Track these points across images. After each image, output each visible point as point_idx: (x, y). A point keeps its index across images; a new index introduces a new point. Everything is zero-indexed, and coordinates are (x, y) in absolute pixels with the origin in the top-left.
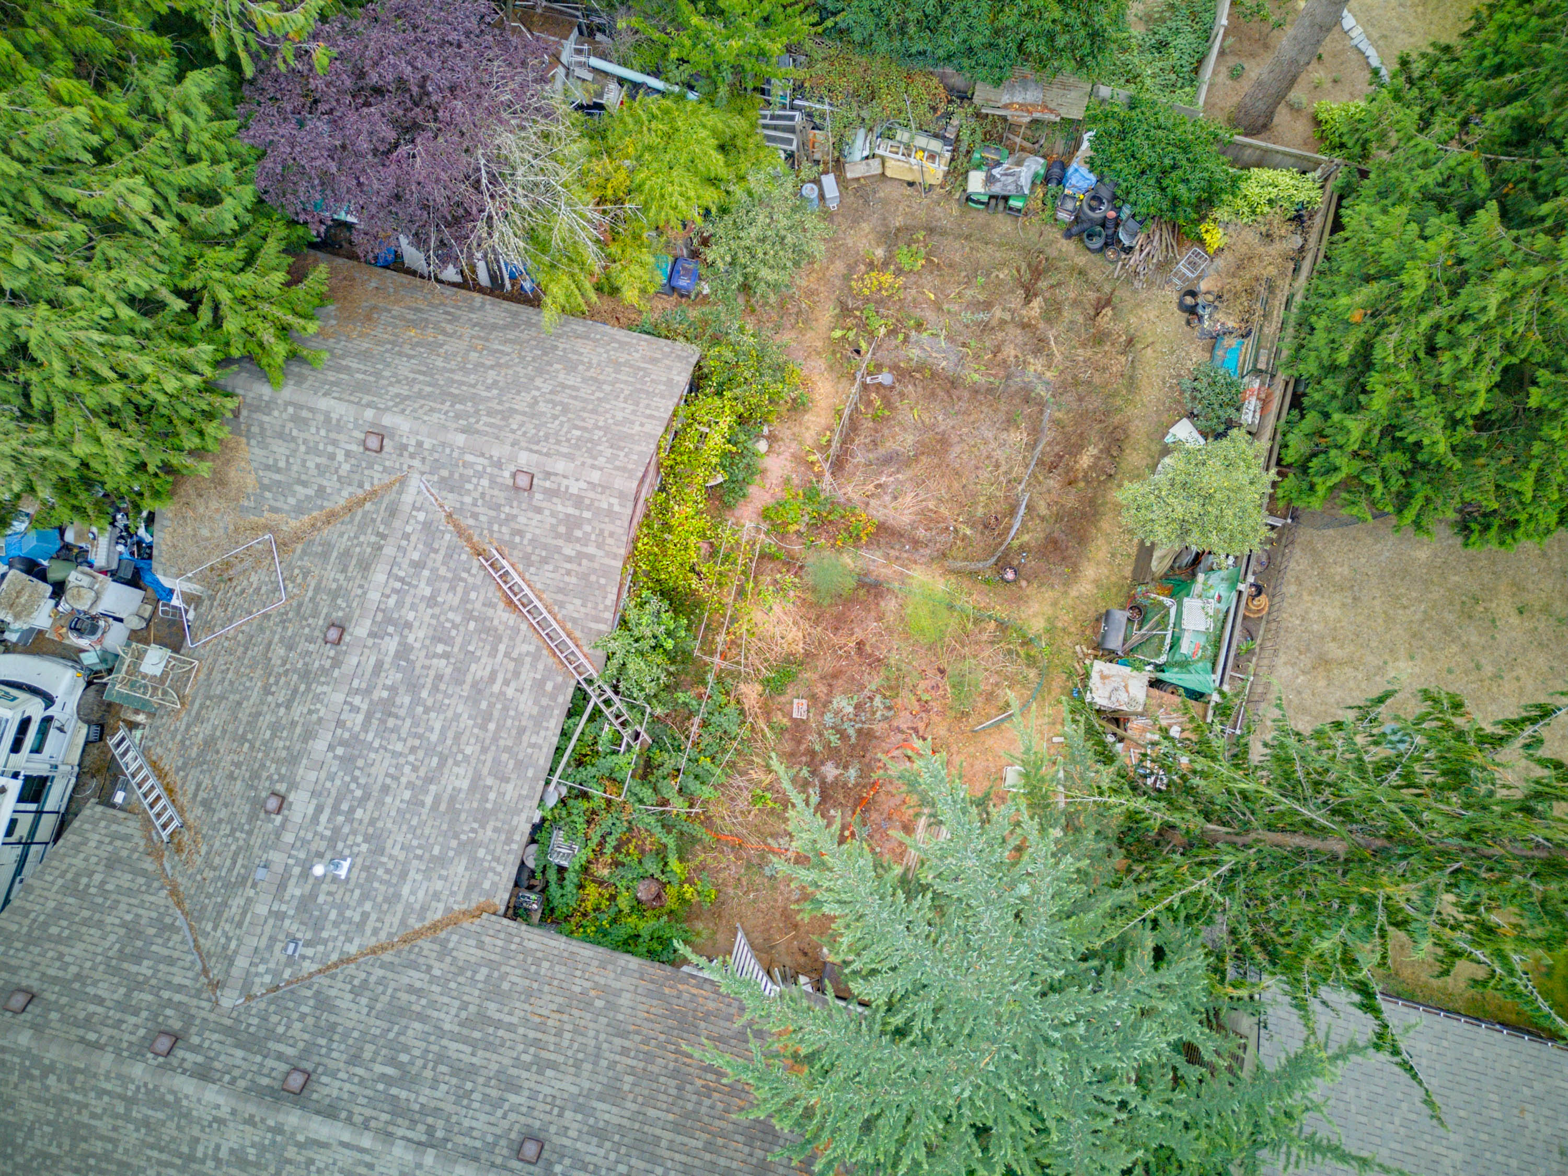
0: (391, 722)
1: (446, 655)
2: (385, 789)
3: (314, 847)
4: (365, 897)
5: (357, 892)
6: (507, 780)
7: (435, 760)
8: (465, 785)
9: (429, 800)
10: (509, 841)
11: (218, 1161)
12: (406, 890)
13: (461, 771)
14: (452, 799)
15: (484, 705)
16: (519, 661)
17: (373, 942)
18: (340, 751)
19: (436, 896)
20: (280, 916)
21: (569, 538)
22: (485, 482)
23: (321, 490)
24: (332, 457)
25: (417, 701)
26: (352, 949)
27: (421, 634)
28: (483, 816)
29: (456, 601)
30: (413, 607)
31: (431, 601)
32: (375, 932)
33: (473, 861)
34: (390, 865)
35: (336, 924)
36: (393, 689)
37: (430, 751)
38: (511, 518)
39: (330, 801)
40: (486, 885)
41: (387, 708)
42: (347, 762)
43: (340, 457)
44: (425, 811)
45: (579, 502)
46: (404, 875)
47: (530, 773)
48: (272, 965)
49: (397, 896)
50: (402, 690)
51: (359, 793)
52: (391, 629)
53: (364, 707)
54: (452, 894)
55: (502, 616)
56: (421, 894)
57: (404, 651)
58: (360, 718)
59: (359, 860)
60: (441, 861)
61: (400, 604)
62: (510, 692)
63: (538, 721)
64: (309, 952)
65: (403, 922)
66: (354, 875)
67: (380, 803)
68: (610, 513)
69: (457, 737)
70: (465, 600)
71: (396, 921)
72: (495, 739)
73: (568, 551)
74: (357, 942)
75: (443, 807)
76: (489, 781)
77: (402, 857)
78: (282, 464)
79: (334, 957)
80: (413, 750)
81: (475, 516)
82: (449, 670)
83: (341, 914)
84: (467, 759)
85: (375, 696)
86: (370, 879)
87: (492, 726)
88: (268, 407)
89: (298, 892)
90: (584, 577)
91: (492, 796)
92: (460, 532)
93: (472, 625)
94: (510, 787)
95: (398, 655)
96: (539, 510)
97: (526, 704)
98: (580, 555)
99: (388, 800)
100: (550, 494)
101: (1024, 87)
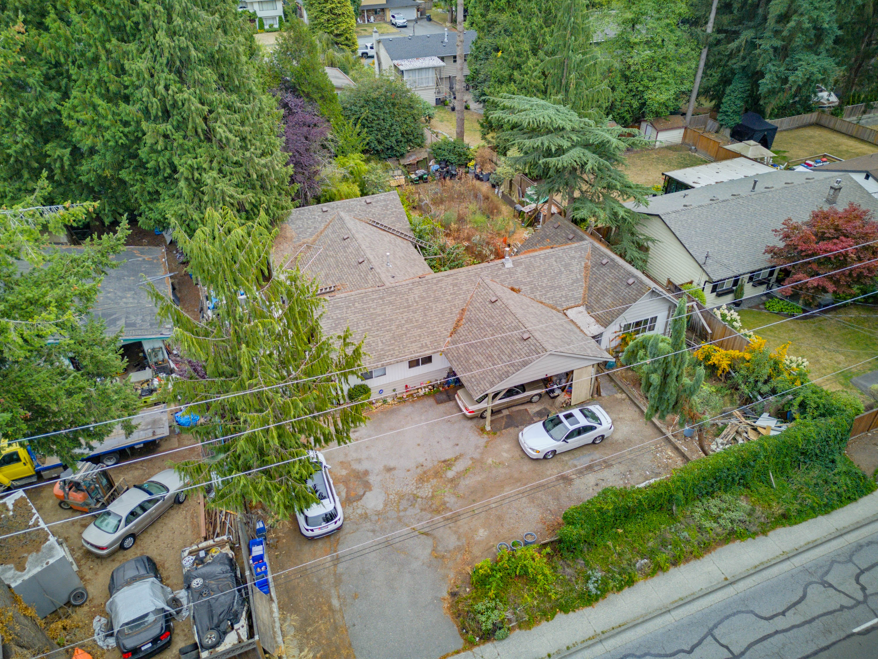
0: (376, 245)
1: (376, 237)
3: (380, 262)
4: (401, 271)
5: (398, 270)
8: (403, 255)
9: (398, 257)
10: (424, 264)
12: (409, 270)
15: (393, 244)
16: (394, 239)
17: (410, 277)
18: (369, 248)
19: (417, 271)
20: (384, 272)
21: (387, 209)
22: (359, 206)
23: (315, 227)
27: (367, 233)
30: (361, 230)
31: (364, 229)
33: (419, 267)
34: (401, 266)
35: (399, 274)
36: (370, 240)
38: (370, 212)
39: (376, 256)
40: (427, 270)
41: (372, 243)
42: (373, 250)
43: (317, 217)
46: (406, 268)
51: (381, 255)
52: (359, 232)
53: (367, 242)
54: (420, 271)
55: (382, 232)
56: (413, 271)
60: (412, 266)
61: (357, 229)
62: (397, 243)
63: (409, 247)
69: (393, 248)
71: (412, 275)
72: (402, 249)
74: (407, 277)
76: (408, 255)
78: (301, 226)
81: (360, 215)
82: (380, 239)
84: (399, 251)
87: (399, 248)
89: (384, 269)
90: (396, 217)
91: (412, 257)
92: (359, 220)
93: (377, 233)
95: (366, 236)
96: (376, 207)
97: (403, 245)
100: (377, 202)
101: (410, 156)
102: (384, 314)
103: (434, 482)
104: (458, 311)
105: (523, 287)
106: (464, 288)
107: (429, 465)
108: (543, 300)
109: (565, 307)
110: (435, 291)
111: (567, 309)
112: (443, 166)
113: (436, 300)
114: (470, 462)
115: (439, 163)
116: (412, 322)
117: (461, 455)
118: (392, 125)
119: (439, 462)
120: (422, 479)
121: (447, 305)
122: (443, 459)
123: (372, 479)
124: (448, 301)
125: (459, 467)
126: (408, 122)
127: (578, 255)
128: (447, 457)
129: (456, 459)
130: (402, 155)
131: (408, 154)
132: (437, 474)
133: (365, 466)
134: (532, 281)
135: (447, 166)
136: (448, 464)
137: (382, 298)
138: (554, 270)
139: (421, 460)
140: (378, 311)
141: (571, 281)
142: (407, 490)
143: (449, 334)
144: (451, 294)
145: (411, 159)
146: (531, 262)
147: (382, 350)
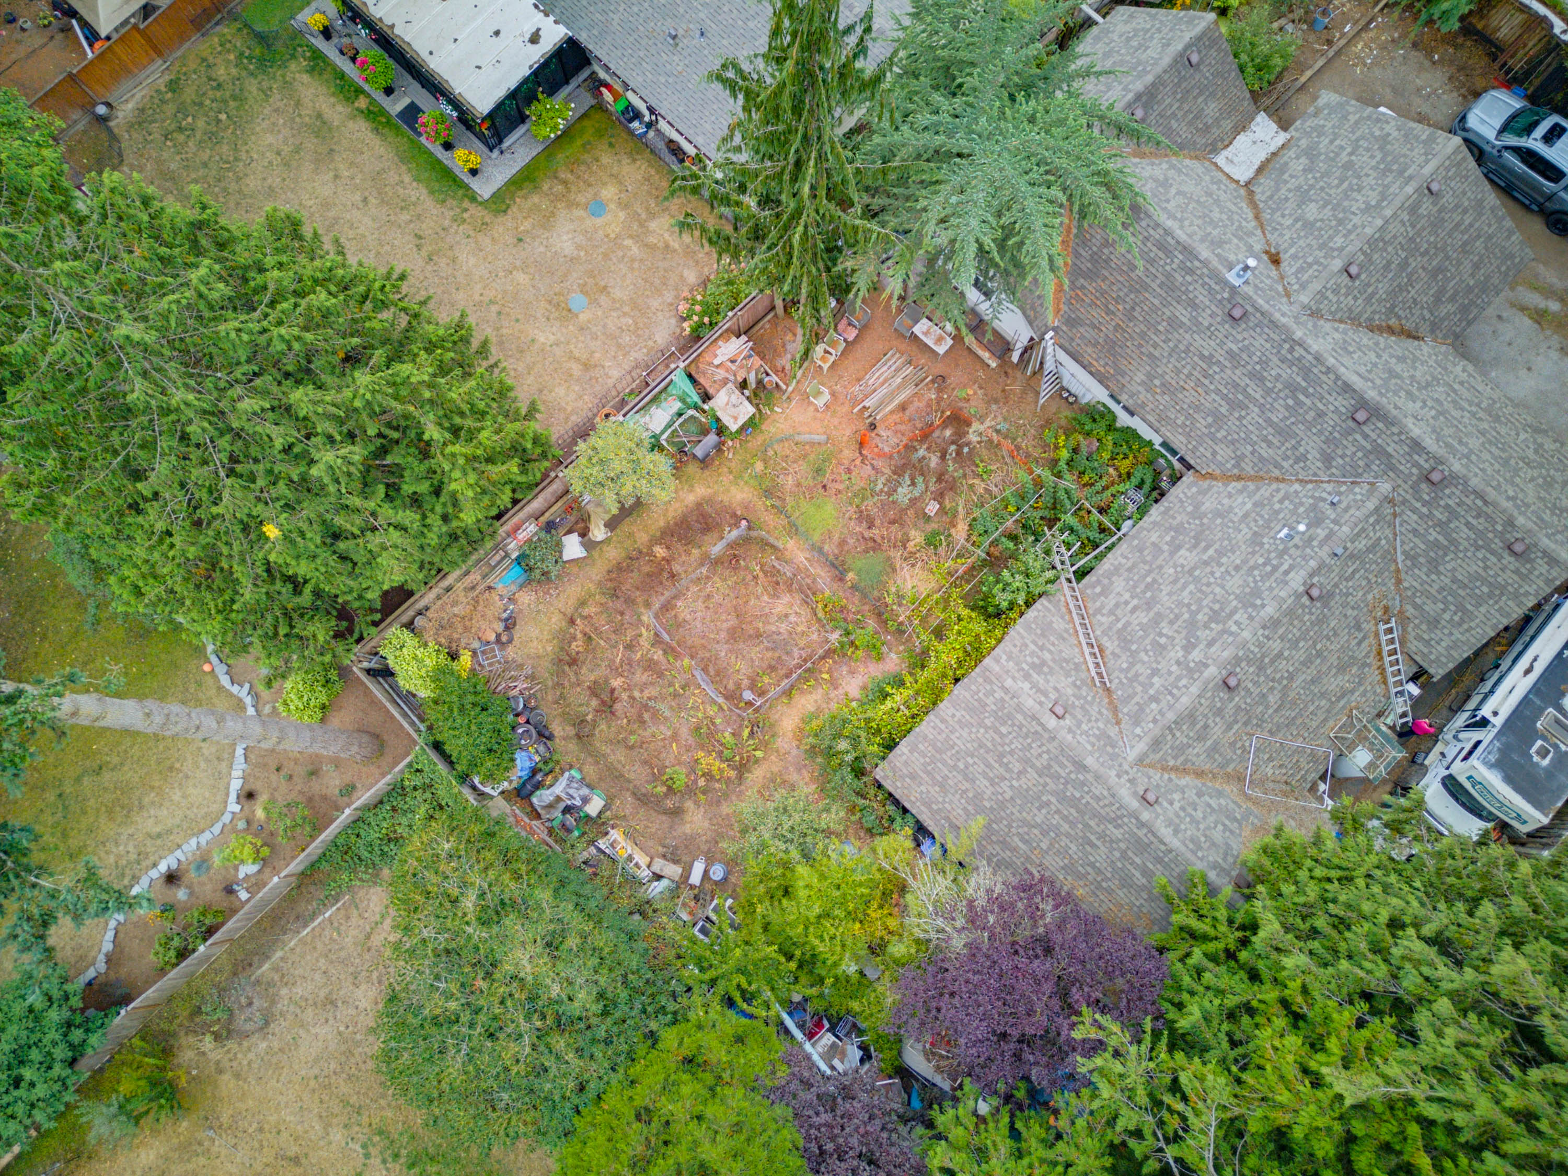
0: (1217, 607)
1: (1161, 635)
2: (1237, 568)
3: (1299, 553)
4: (1277, 512)
5: (1281, 516)
6: (1153, 544)
7: (1197, 573)
8: (1182, 552)
9: (1211, 552)
10: (1168, 509)
11: (1424, 402)
12: (1249, 506)
13: (1181, 561)
14: (1195, 546)
15: (1149, 594)
16: (1111, 613)
17: (1282, 485)
18: (1259, 602)
19: (1230, 495)
20: (1335, 522)
21: (1044, 663)
22: (1084, 727)
23: (1200, 794)
24: (1183, 809)
25: (1193, 614)
26: (1297, 486)
27: (1172, 654)
28: (1180, 529)
29: (1138, 666)
30: (1170, 673)
31: (1155, 672)
32: (1278, 490)
33: (1197, 507)
34: (1252, 524)
35: (1302, 504)
36: (1206, 626)
37: (1197, 580)
38: (1078, 698)
39: (1277, 575)
40: (1194, 489)
41: (1215, 616)
42: (1256, 593)
43: (1177, 805)
44: (1217, 546)
45: (1027, 677)
46: (1246, 515)
47: (1136, 542)
48: (1351, 497)
49: (1255, 505)
50: (1200, 624)
51: (1256, 572)
52: (1192, 665)
53: (1230, 623)
54: (1219, 493)
55: (1110, 645)
56: (1240, 500)
57: (1189, 647)
58: (1236, 617)
59: (1272, 534)
60: (1218, 514)
61: (1179, 678)
62: (1127, 596)
63: (1117, 570)
64: (1324, 495)
65: (1258, 489)
66: (1278, 528)
67: (1245, 562)
68: (1010, 658)
69: (1175, 582)
70: (1132, 665)
71: (1262, 491)
72: (1150, 571)
73: (1047, 656)
74: (1292, 490)
75: (1203, 544)
76: (1166, 547)
77: (1243, 526)
78: (1220, 827)
79: (1310, 486)
80: (1208, 585)
81: (1100, 713)
82: (1163, 624)
83: (1296, 508)
84: (1175, 566)
85: (1220, 627)
86: (1269, 521)
87: (1149, 579)
88: (1215, 866)
89: (1319, 531)
90: (1043, 635)
91: (1168, 538)
92: (1115, 710)
93: (1134, 647)
94: (1153, 539)
95: (1194, 646)
96: (1056, 689)
97: (1119, 584)
98: (1042, 648)
99: (1238, 562)
109: (1234, 184)
111: (1237, 182)
114: (1520, 288)
117: (1513, 305)
119: (1542, 329)
122: (1536, 326)
128: (1528, 322)
129: (1523, 309)
136: (1539, 316)
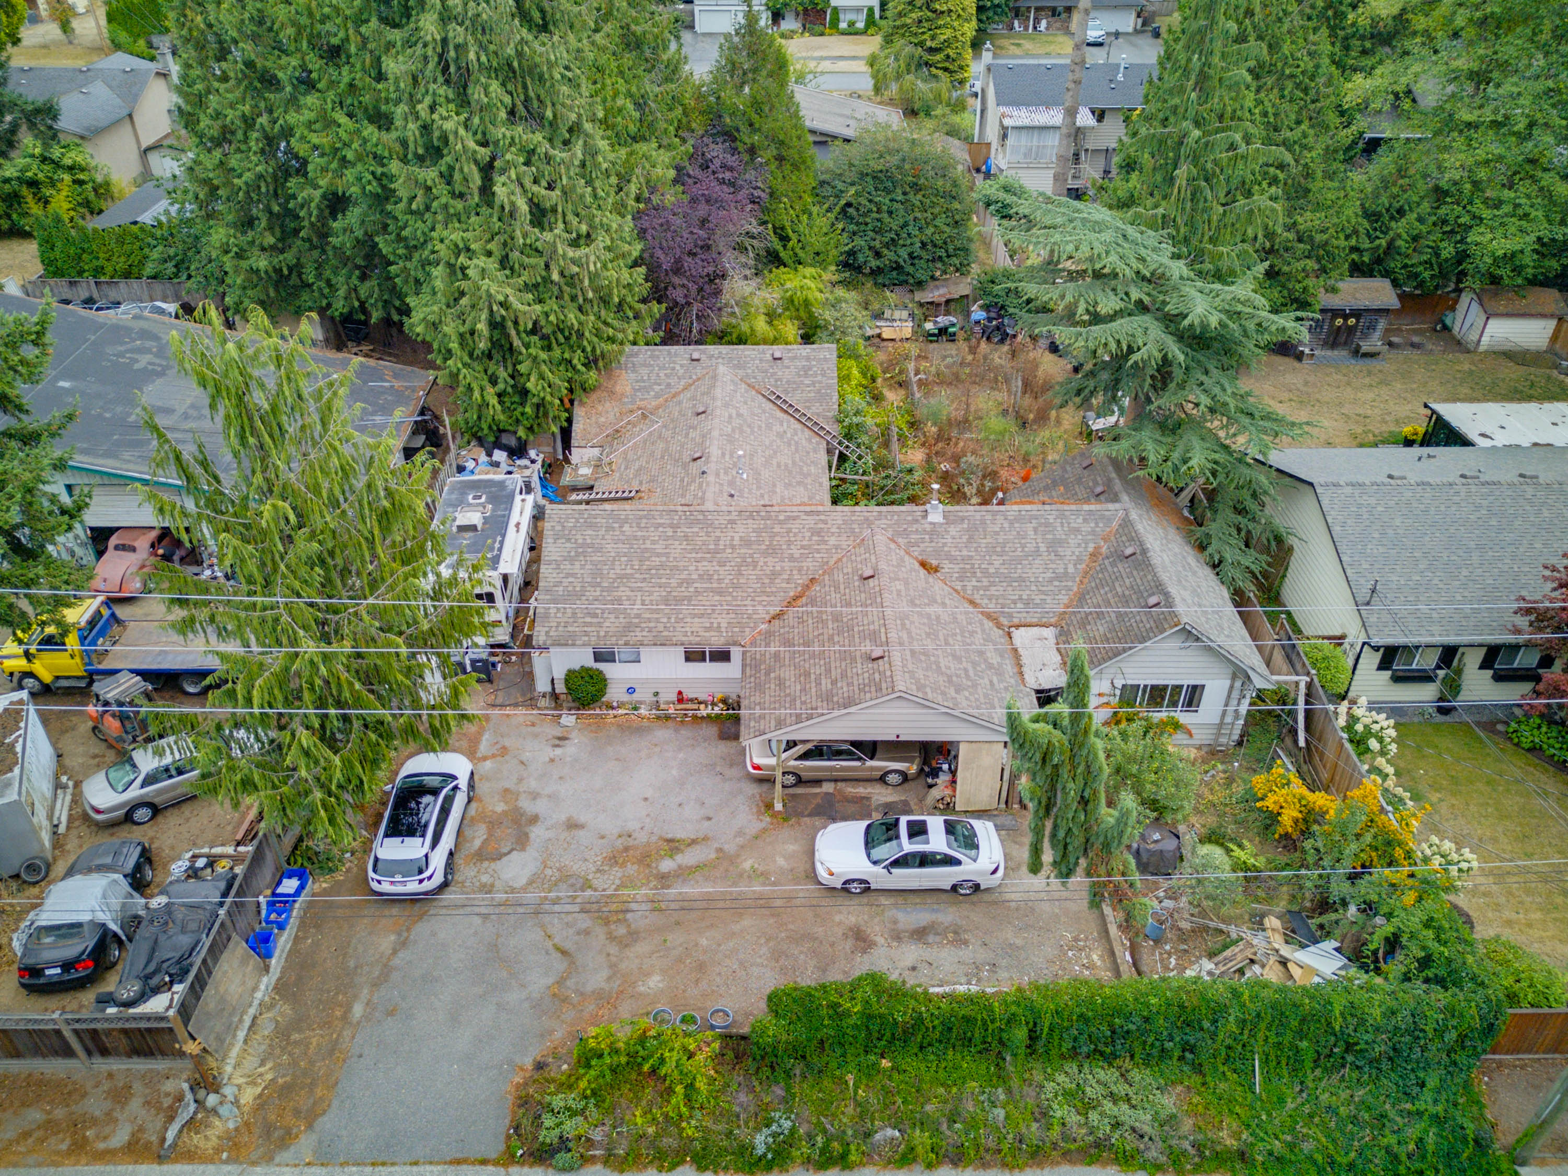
1: (760, 421)
2: (752, 455)
4: (759, 488)
5: (754, 485)
6: (810, 466)
7: (772, 452)
8: (790, 462)
9: (774, 464)
10: (821, 486)
13: (786, 458)
14: (786, 466)
16: (795, 430)
18: (725, 437)
19: (794, 496)
20: (721, 484)
22: (757, 361)
24: (673, 369)
27: (745, 412)
28: (804, 475)
30: (738, 403)
33: (807, 489)
34: (766, 481)
35: (749, 493)
36: (740, 425)
37: (768, 448)
38: (773, 374)
39: (728, 452)
40: (818, 498)
41: (741, 430)
44: (775, 467)
45: (808, 359)
46: (775, 485)
47: (819, 466)
50: (745, 426)
52: (730, 407)
54: (802, 497)
59: (750, 475)
60: (791, 485)
61: (731, 400)
62: (796, 438)
63: (815, 451)
64: (740, 499)
66: (750, 479)
67: (752, 459)
68: (825, 359)
69: (778, 447)
70: (760, 406)
72: (797, 451)
73: (807, 382)
75: (783, 467)
76: (801, 464)
77: (770, 479)
78: (646, 378)
80: (759, 445)
81: (755, 377)
84: (786, 454)
85: (733, 425)
86: (758, 483)
87: (794, 447)
88: (637, 354)
89: (726, 478)
90: (819, 391)
91: (805, 469)
92: (748, 385)
95: (738, 415)
96: (788, 367)
97: (806, 445)
98: (814, 382)
99: (755, 459)
100: (793, 359)
101: (937, 287)
102: (667, 555)
103: (632, 869)
104: (802, 580)
105: (947, 566)
106: (832, 541)
107: (641, 838)
108: (977, 598)
109: (1016, 621)
110: (776, 534)
111: (1018, 627)
112: (993, 315)
113: (772, 551)
114: (713, 856)
115: (986, 308)
116: (710, 579)
117: (706, 839)
118: (905, 225)
119: (661, 838)
120: (613, 860)
121: (787, 565)
122: (670, 836)
123: (537, 833)
124: (792, 558)
125: (689, 858)
126: (938, 222)
127: (1086, 528)
128: (680, 834)
129: (694, 842)
130: (920, 284)
131: (932, 284)
132: (645, 858)
133: (539, 807)
134: (971, 558)
135: (1000, 316)
136: (673, 846)
137: (674, 527)
138: (1023, 546)
139: (632, 826)
140: (659, 548)
141: (1049, 575)
142: (577, 867)
143: (768, 617)
144: (803, 547)
145: (937, 293)
146: (983, 522)
147: (638, 616)
